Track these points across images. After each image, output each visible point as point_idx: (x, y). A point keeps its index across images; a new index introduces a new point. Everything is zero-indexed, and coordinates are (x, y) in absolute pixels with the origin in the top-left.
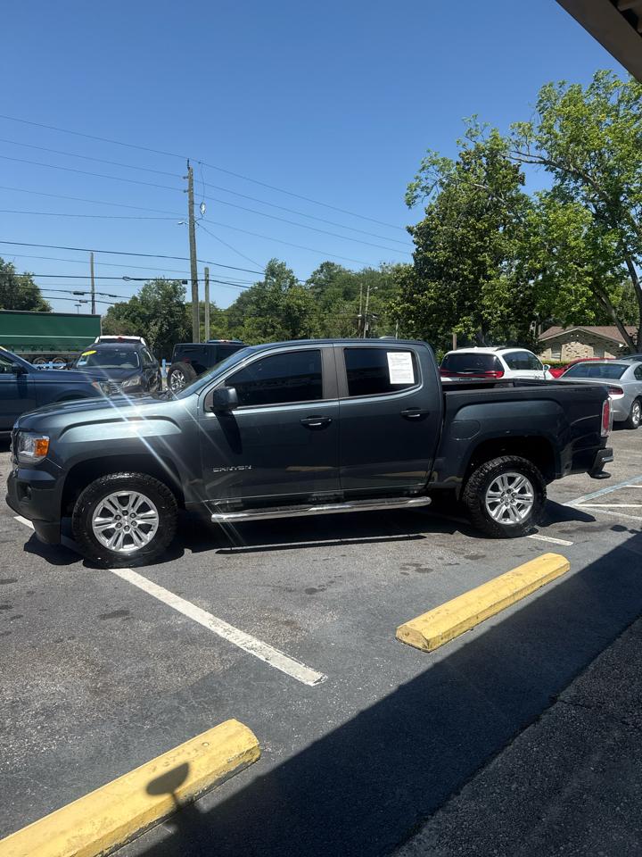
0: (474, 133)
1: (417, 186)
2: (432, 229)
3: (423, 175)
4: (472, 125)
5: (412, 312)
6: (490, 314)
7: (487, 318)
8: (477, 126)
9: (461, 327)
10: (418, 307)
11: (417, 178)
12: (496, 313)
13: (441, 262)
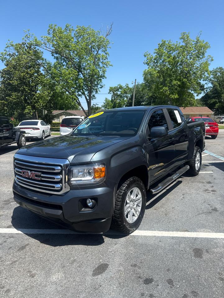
0: (28, 36)
1: (5, 54)
2: (11, 72)
3: (7, 50)
4: (27, 33)
5: (5, 104)
6: (38, 105)
7: (37, 107)
8: (29, 34)
9: (28, 110)
10: (8, 102)
11: (5, 50)
12: (40, 105)
13: (16, 85)
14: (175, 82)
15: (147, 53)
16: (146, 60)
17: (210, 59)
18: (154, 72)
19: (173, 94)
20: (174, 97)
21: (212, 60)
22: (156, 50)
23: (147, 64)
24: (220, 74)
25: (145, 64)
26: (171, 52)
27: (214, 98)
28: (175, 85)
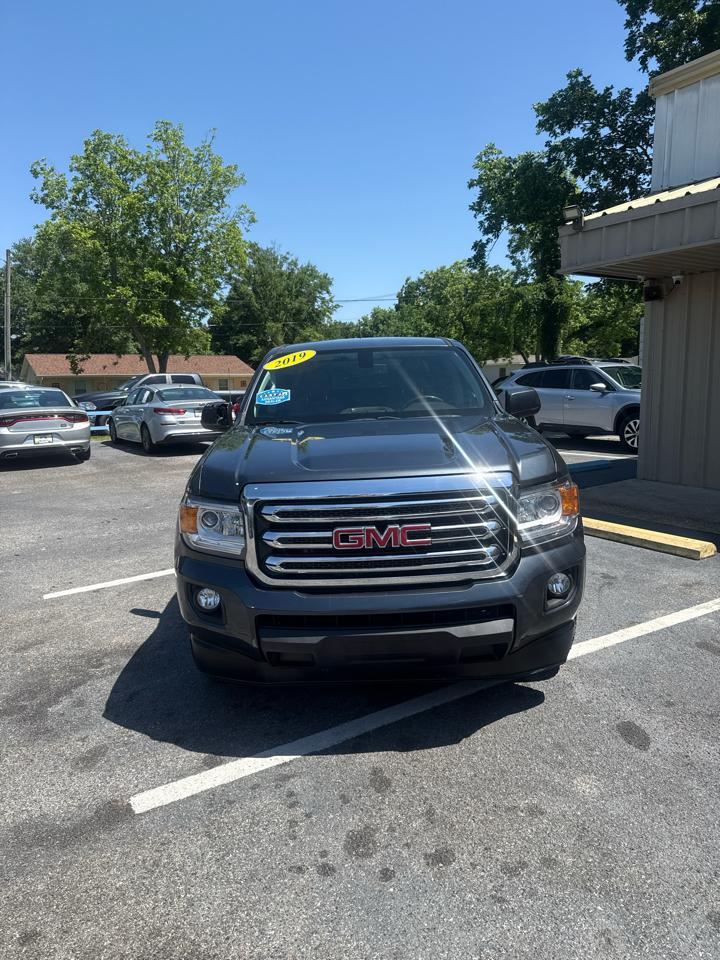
14: (152, 274)
15: (42, 164)
16: (39, 188)
17: (247, 215)
18: (83, 234)
19: (147, 311)
20: (154, 321)
21: (253, 221)
22: (77, 160)
23: (43, 201)
24: (254, 262)
25: (36, 202)
26: (129, 176)
27: (246, 330)
28: (151, 282)
